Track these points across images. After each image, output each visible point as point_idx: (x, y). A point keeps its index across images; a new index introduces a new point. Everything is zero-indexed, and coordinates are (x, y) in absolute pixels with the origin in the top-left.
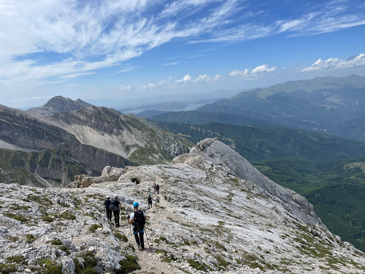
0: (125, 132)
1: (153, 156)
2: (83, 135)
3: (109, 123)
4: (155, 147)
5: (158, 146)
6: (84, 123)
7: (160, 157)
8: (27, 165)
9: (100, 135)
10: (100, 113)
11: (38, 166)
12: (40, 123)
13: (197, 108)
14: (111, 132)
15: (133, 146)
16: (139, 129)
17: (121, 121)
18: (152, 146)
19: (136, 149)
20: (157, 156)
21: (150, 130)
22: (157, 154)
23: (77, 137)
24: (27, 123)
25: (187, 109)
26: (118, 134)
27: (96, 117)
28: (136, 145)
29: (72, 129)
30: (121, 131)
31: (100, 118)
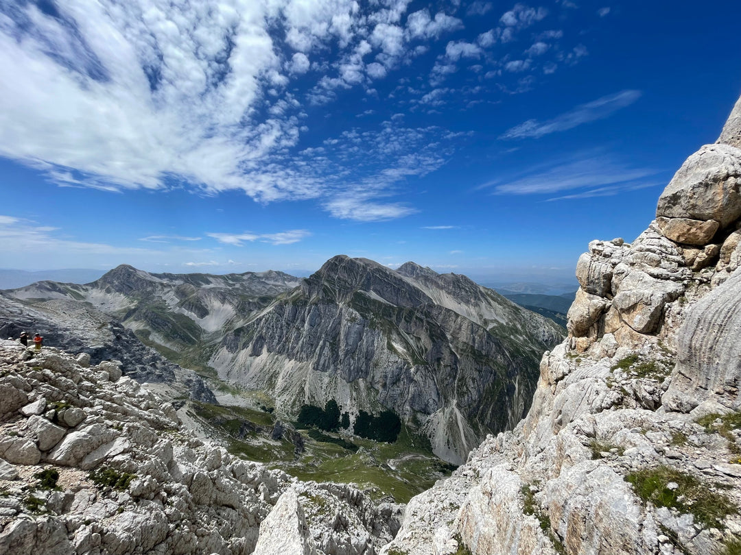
0: (483, 304)
1: (515, 337)
2: (439, 300)
3: (467, 292)
4: (519, 326)
5: (523, 327)
6: (442, 288)
7: (525, 340)
8: (394, 318)
9: (456, 304)
10: (458, 281)
11: (403, 320)
12: (404, 282)
13: (562, 294)
14: (467, 302)
15: (492, 321)
16: (500, 304)
17: (480, 292)
18: (514, 325)
19: (495, 325)
20: (521, 338)
21: (513, 307)
22: (521, 336)
23: (434, 302)
24: (394, 281)
25: (547, 293)
26: (476, 305)
27: (454, 284)
28: (496, 321)
29: (429, 292)
30: (479, 302)
31: (459, 286)
